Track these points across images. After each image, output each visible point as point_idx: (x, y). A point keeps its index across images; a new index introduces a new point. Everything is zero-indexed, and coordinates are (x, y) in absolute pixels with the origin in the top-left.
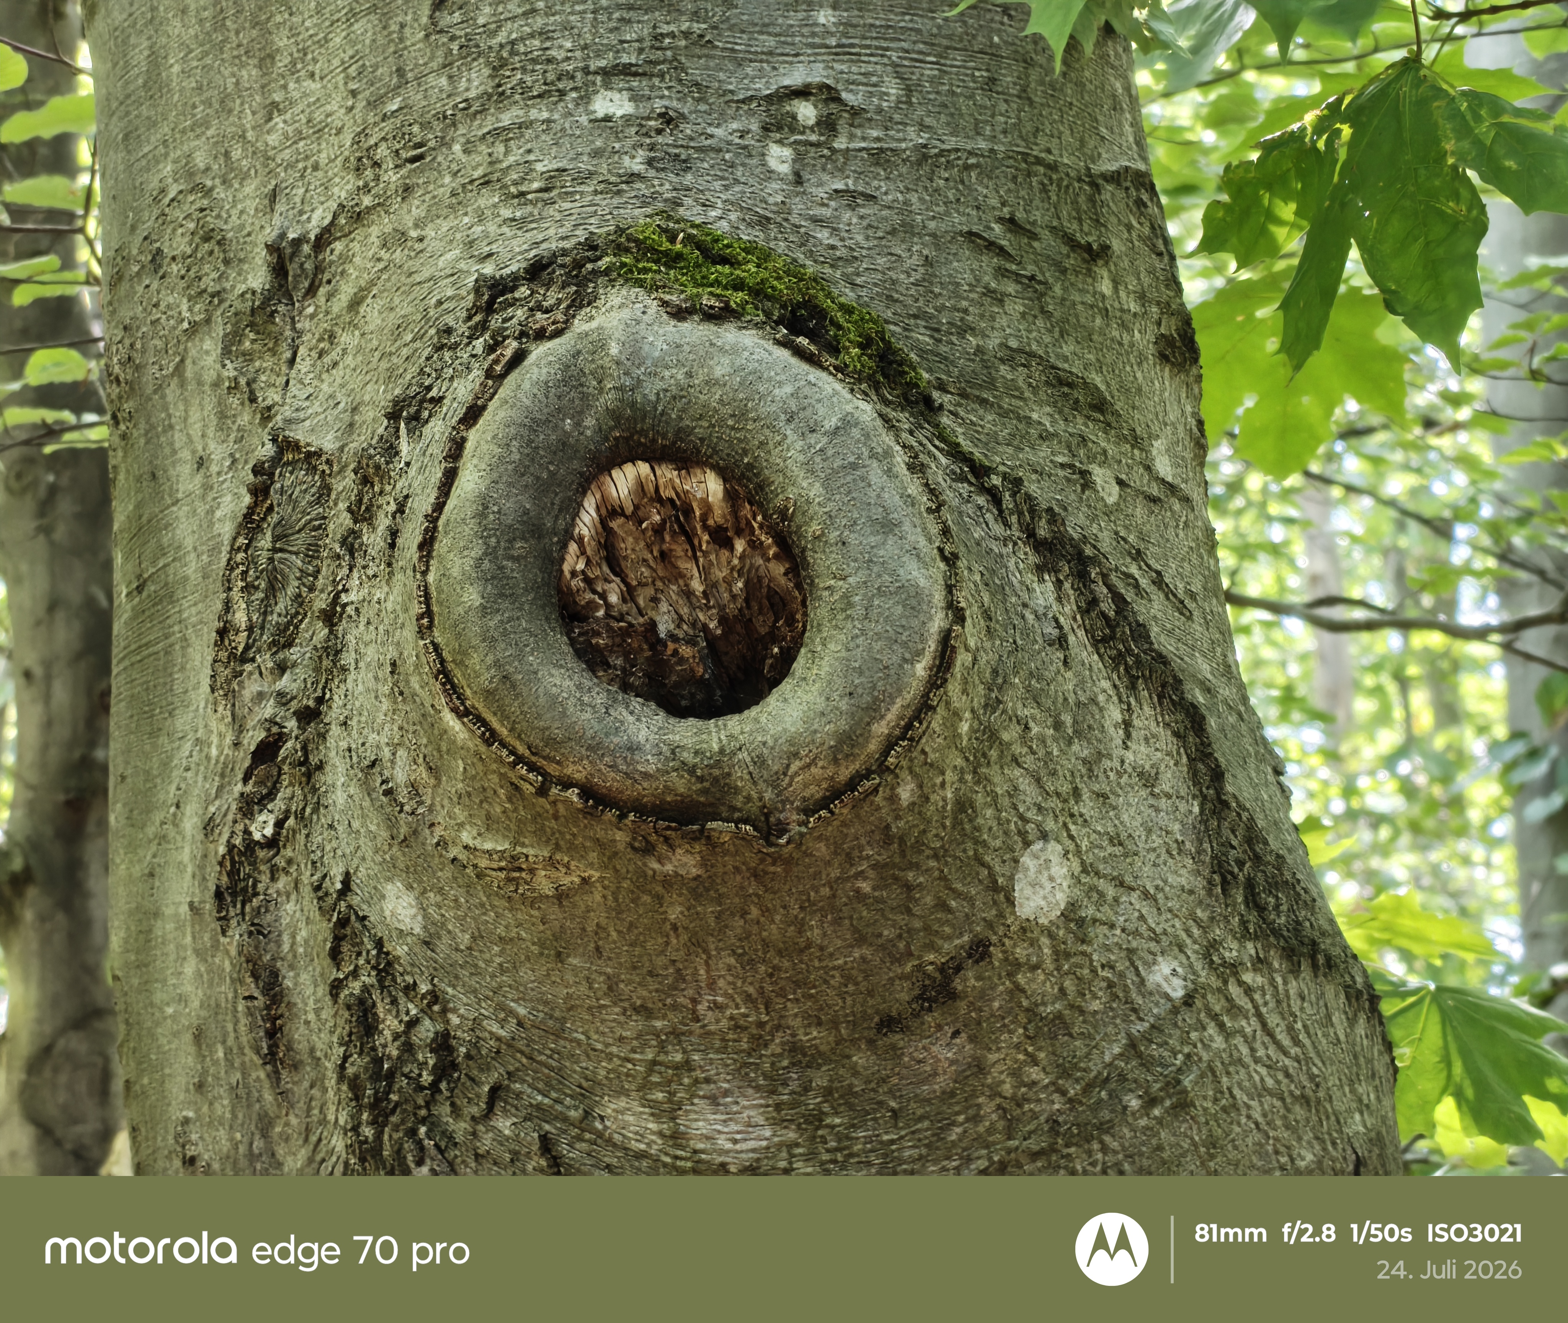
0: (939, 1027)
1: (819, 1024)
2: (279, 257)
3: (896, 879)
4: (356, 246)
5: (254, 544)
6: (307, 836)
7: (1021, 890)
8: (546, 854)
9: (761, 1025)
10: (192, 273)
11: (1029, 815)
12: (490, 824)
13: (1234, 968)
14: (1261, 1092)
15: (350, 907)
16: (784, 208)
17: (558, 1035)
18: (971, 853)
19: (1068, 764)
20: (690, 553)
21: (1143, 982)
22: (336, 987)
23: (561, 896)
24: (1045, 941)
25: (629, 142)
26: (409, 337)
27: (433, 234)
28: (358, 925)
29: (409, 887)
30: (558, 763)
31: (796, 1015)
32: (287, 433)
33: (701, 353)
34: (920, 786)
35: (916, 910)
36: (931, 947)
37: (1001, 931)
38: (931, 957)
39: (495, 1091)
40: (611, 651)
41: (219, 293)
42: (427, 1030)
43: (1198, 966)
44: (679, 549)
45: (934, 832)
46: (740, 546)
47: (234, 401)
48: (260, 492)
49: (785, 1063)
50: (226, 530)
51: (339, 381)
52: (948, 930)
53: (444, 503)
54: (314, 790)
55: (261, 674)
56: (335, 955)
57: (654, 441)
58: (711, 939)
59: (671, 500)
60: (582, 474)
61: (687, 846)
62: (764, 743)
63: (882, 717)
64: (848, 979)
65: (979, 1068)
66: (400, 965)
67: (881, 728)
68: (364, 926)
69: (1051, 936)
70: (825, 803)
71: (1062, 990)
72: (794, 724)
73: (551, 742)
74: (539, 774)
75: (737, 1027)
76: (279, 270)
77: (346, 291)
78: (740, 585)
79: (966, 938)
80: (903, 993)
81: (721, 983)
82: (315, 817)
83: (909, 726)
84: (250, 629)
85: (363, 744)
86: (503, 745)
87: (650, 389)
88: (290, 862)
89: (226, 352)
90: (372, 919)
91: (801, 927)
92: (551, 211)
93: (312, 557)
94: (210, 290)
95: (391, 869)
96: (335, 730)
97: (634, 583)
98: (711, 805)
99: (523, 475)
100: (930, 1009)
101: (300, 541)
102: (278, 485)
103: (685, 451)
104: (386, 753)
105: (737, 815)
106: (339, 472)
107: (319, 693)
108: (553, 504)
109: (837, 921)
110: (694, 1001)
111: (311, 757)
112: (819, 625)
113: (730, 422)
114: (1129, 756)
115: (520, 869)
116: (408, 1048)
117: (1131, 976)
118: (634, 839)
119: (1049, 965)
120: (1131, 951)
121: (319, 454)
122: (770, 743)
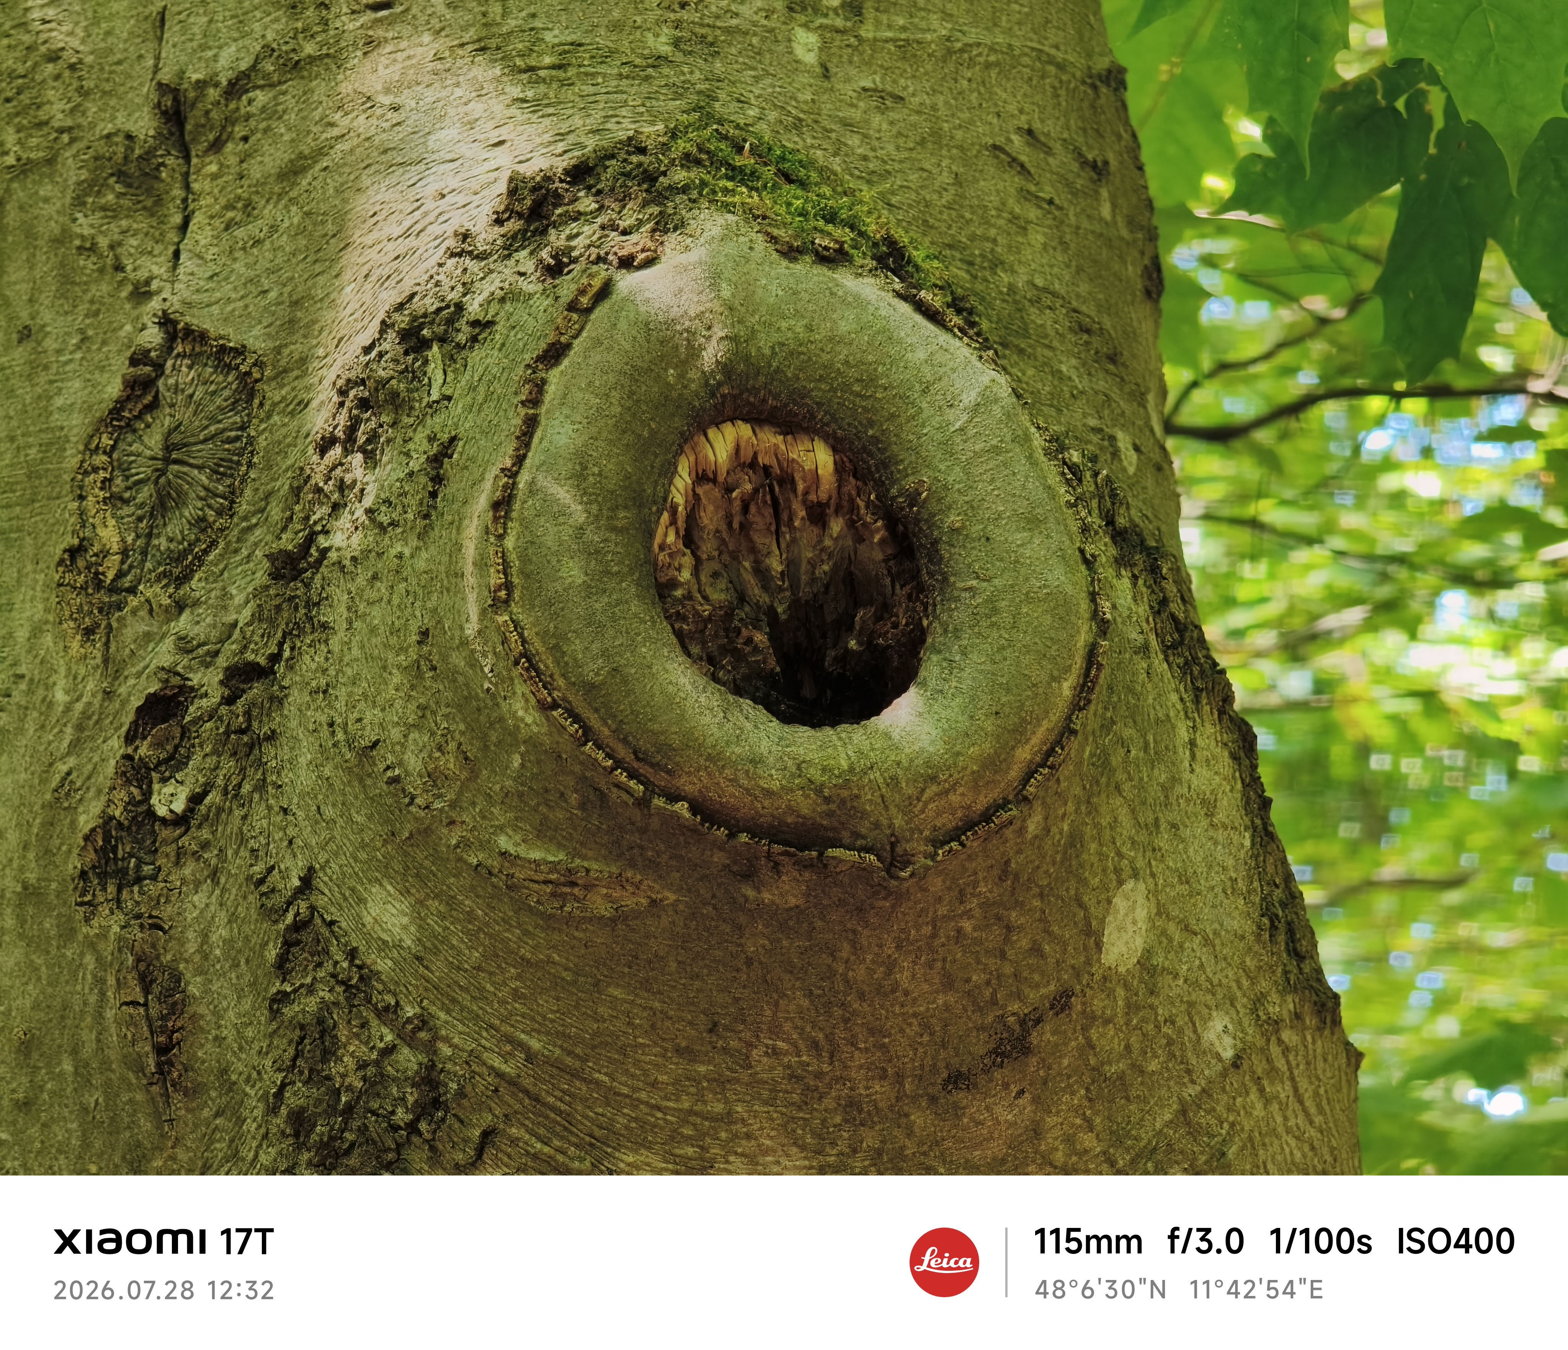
0: (1006, 1086)
1: (883, 1077)
2: (176, 100)
3: (999, 918)
4: (289, 101)
5: (122, 446)
6: (244, 818)
7: (1110, 935)
8: (615, 870)
9: (819, 1075)
10: (25, 98)
11: (1124, 850)
12: (543, 830)
13: (1276, 1025)
15: (312, 908)
16: (813, 108)
17: (575, 1074)
18: (1072, 892)
19: (1153, 791)
20: (773, 528)
21: (1199, 1038)
22: (276, 1002)
23: (619, 918)
24: (1120, 992)
25: (651, 17)
26: (397, 231)
27: (413, 104)
28: (325, 931)
29: (406, 892)
30: (669, 772)
31: (861, 1067)
32: (188, 319)
33: (822, 303)
34: (1046, 818)
35: (1010, 954)
36: (1019, 996)
37: (1085, 979)
38: (1015, 1007)
39: (487, 1135)
40: (692, 638)
41: (70, 129)
42: (407, 1060)
43: (1246, 1022)
44: (762, 521)
45: (1045, 868)
46: (836, 526)
47: (88, 264)
48: (138, 384)
49: (838, 1119)
50: (76, 423)
51: (264, 264)
52: (1037, 977)
53: (525, 456)
54: (260, 764)
55: (151, 611)
56: (281, 964)
57: (764, 401)
58: (787, 977)
59: (766, 469)
60: (682, 434)
61: (796, 874)
62: (898, 764)
63: (1028, 741)
64: (926, 1026)
65: (1036, 1132)
66: (379, 980)
67: (1024, 754)
68: (332, 932)
69: (1126, 986)
70: (956, 834)
71: (1128, 1047)
72: (933, 742)
73: (666, 749)
74: (640, 782)
75: (791, 1076)
76: (172, 115)
77: (275, 154)
78: (826, 568)
79: (1052, 988)
80: (980, 1046)
81: (787, 1026)
82: (256, 796)
83: (1051, 752)
84: (125, 553)
85: (359, 720)
86: (599, 747)
87: (765, 341)
88: (205, 845)
89: (79, 202)
90: (344, 925)
91: (891, 967)
92: (569, 94)
93: (223, 474)
94: (56, 124)
95: (379, 872)
96: (297, 697)
97: (704, 556)
98: (834, 829)
99: (624, 432)
100: (1001, 1066)
101: (203, 452)
102: (171, 381)
103: (796, 415)
104: (395, 734)
105: (859, 843)
106: (274, 378)
107: (273, 649)
108: (652, 467)
109: (930, 965)
110: (750, 1045)
111: (255, 724)
112: (956, 630)
113: (857, 388)
114: (1195, 782)
115: (573, 884)
116: (378, 1080)
117: (1189, 1032)
118: (735, 862)
119: (1120, 1020)
120: (1191, 1004)
121: (240, 351)
122: (905, 763)
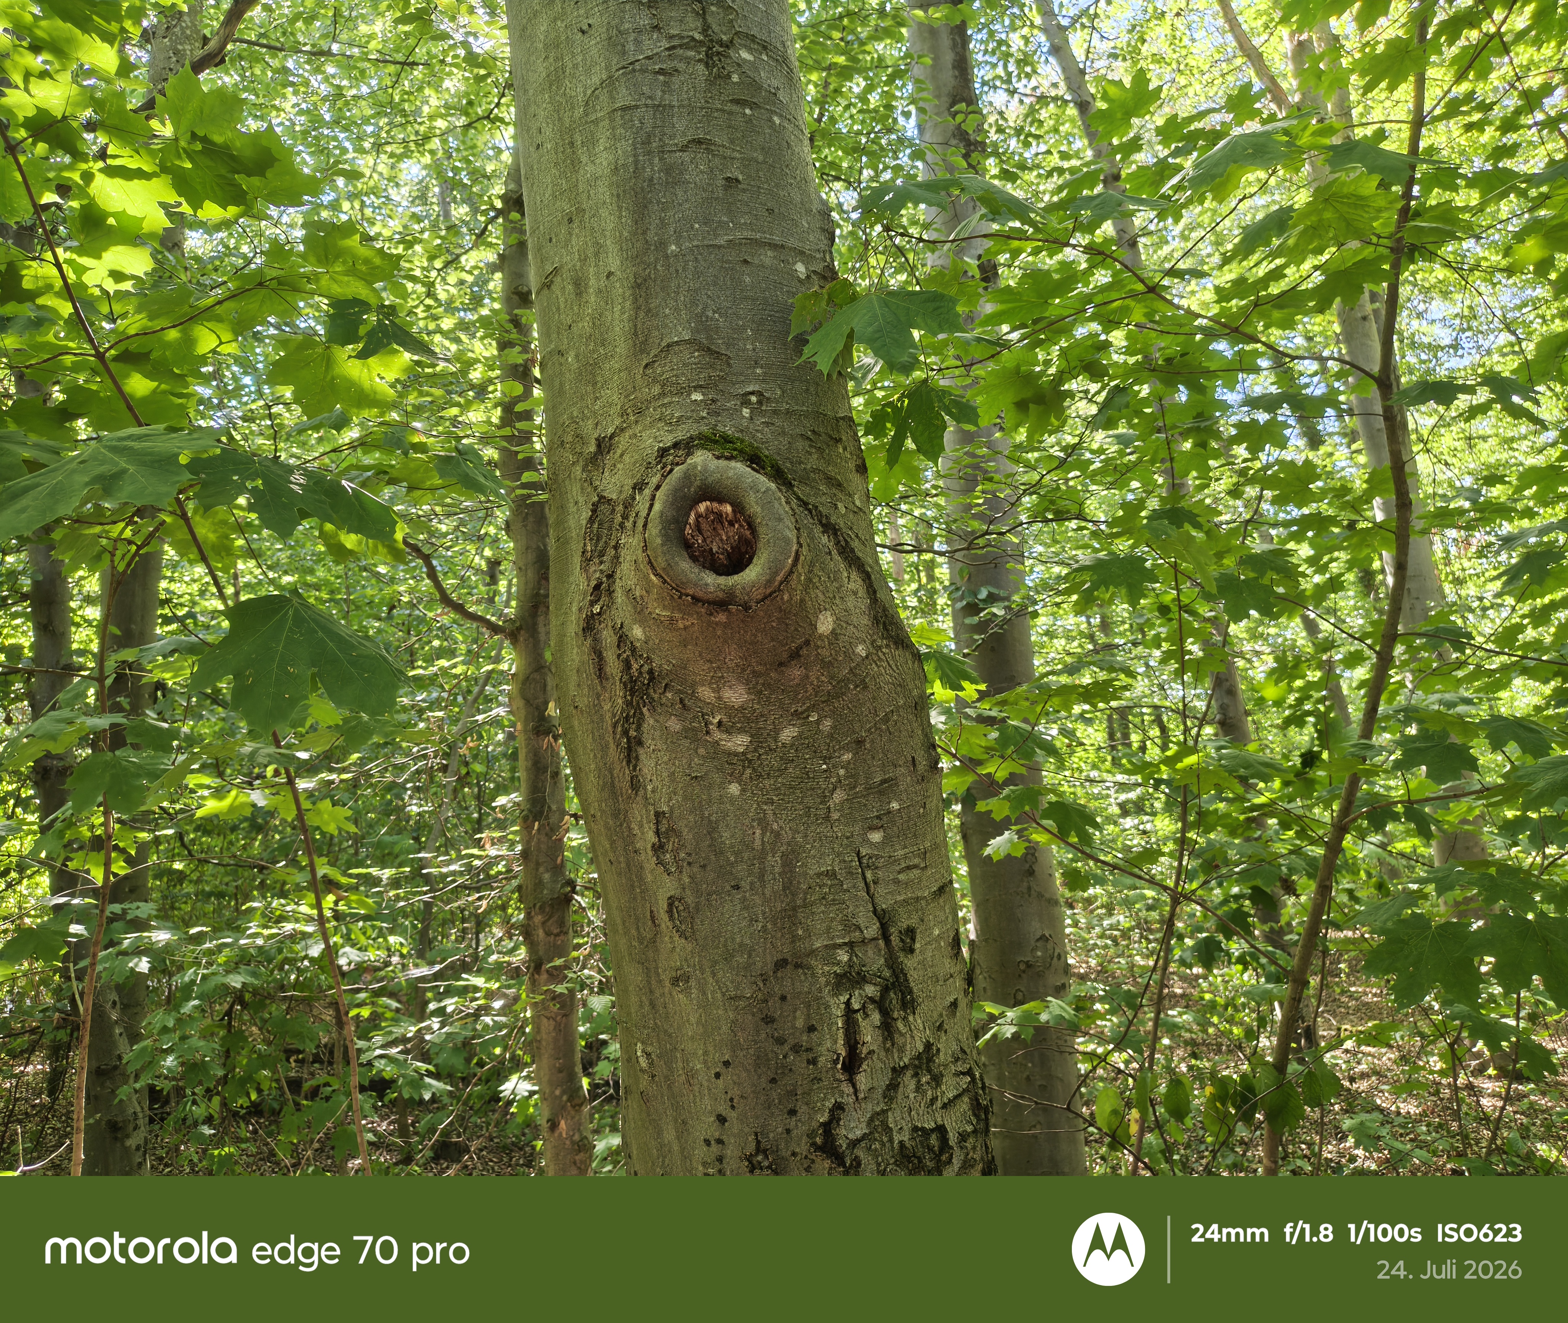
0: (796, 665)
1: (761, 664)
2: (599, 442)
3: (783, 622)
4: (621, 439)
5: (593, 526)
6: (610, 611)
7: (819, 625)
8: (681, 616)
9: (744, 665)
10: (573, 447)
11: (821, 603)
12: (665, 608)
13: (880, 647)
14: (888, 683)
15: (623, 632)
16: (747, 427)
17: (685, 669)
18: (805, 614)
19: (831, 589)
20: (722, 528)
21: (854, 651)
22: (619, 656)
23: (685, 628)
24: (826, 640)
25: (702, 408)
26: (638, 465)
27: (645, 435)
28: (625, 638)
29: (640, 626)
30: (684, 589)
31: (754, 662)
32: (602, 494)
33: (725, 469)
34: (790, 595)
35: (789, 631)
36: (793, 642)
37: (813, 637)
38: (793, 645)
39: (666, 685)
40: (700, 557)
41: (581, 453)
42: (646, 668)
43: (870, 647)
44: (719, 527)
45: (794, 608)
46: (737, 526)
47: (586, 484)
48: (594, 511)
49: (751, 676)
50: (584, 522)
51: (617, 478)
52: (798, 637)
53: (650, 513)
54: (612, 598)
55: (595, 564)
56: (619, 646)
57: (711, 495)
58: (729, 640)
59: (716, 513)
60: (690, 505)
61: (722, 613)
62: (745, 583)
63: (779, 575)
64: (769, 651)
65: (807, 677)
66: (638, 649)
67: (779, 578)
68: (627, 638)
69: (828, 638)
70: (763, 600)
71: (831, 654)
72: (753, 577)
73: (682, 583)
74: (679, 592)
75: (737, 666)
76: (599, 446)
77: (619, 452)
78: (737, 537)
79: (803, 639)
80: (785, 655)
81: (732, 653)
82: (612, 606)
83: (787, 577)
84: (592, 551)
85: (626, 584)
86: (668, 584)
87: (710, 480)
88: (605, 619)
89: (583, 470)
90: (629, 636)
91: (756, 636)
92: (679, 428)
93: (610, 530)
94: (578, 452)
95: (635, 621)
96: (618, 580)
97: (706, 537)
98: (730, 601)
99: (673, 505)
100: (793, 660)
101: (606, 525)
102: (600, 509)
103: (721, 498)
104: (633, 587)
105: (737, 604)
106: (618, 505)
107: (613, 570)
108: (682, 513)
109: (766, 635)
110: (725, 658)
111: (611, 588)
112: (760, 548)
113: (734, 489)
114: (850, 586)
115: (673, 620)
116: (641, 673)
117: (851, 650)
118: (707, 611)
119: (827, 647)
120: (851, 643)
121: (611, 499)
122: (747, 583)
